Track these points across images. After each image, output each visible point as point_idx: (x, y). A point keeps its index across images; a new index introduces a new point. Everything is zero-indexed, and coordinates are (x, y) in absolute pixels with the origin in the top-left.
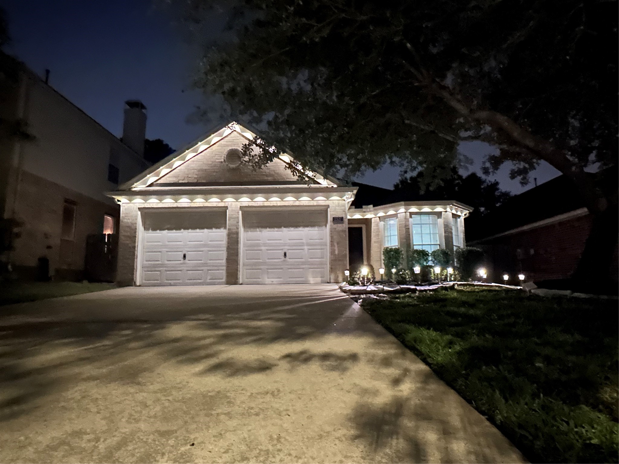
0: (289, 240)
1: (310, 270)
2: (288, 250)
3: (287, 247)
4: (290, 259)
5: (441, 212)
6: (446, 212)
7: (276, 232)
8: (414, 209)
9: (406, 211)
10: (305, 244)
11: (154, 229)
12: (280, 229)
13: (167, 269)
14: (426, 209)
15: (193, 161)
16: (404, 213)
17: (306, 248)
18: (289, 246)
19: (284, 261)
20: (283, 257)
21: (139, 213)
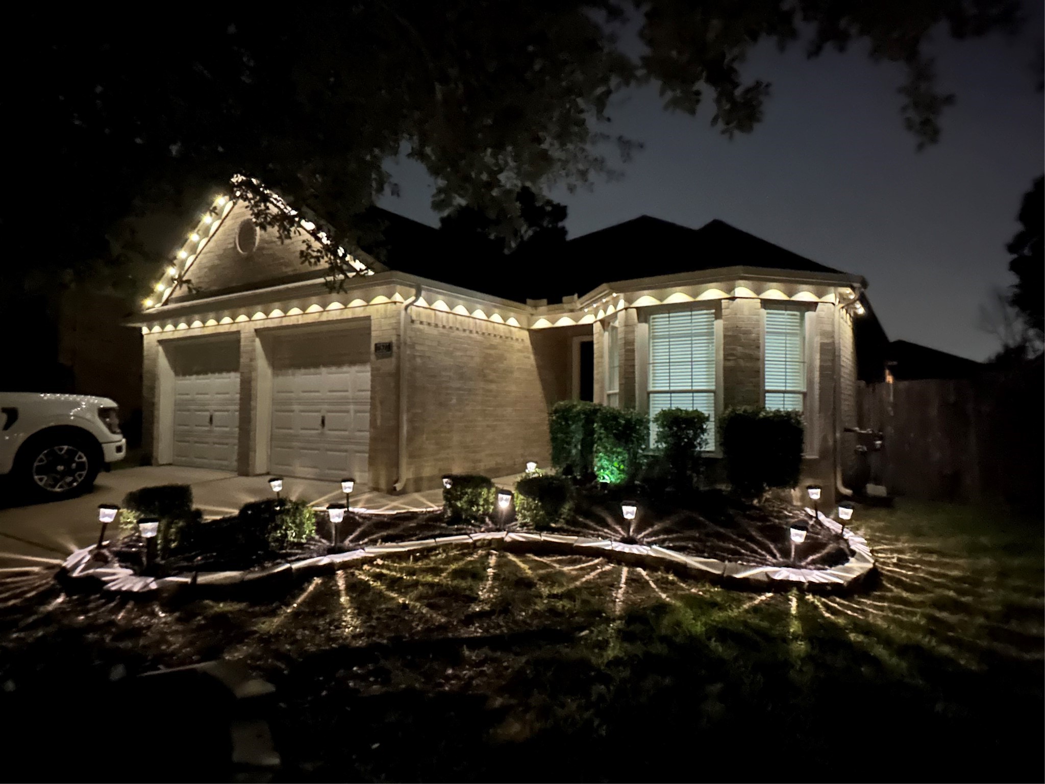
0: (330, 391)
1: (358, 454)
2: (329, 411)
3: (326, 407)
4: (330, 430)
5: (721, 299)
6: (733, 299)
7: (312, 376)
8: (646, 300)
9: (627, 305)
10: (351, 401)
11: (184, 374)
12: (318, 371)
13: (196, 439)
14: (678, 296)
15: (206, 253)
16: (624, 311)
17: (352, 407)
18: (330, 404)
19: (322, 434)
20: (320, 427)
21: (160, 348)
